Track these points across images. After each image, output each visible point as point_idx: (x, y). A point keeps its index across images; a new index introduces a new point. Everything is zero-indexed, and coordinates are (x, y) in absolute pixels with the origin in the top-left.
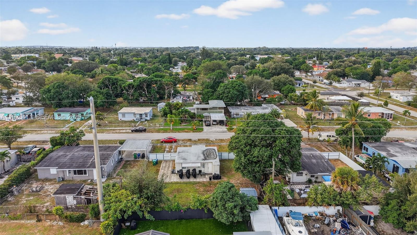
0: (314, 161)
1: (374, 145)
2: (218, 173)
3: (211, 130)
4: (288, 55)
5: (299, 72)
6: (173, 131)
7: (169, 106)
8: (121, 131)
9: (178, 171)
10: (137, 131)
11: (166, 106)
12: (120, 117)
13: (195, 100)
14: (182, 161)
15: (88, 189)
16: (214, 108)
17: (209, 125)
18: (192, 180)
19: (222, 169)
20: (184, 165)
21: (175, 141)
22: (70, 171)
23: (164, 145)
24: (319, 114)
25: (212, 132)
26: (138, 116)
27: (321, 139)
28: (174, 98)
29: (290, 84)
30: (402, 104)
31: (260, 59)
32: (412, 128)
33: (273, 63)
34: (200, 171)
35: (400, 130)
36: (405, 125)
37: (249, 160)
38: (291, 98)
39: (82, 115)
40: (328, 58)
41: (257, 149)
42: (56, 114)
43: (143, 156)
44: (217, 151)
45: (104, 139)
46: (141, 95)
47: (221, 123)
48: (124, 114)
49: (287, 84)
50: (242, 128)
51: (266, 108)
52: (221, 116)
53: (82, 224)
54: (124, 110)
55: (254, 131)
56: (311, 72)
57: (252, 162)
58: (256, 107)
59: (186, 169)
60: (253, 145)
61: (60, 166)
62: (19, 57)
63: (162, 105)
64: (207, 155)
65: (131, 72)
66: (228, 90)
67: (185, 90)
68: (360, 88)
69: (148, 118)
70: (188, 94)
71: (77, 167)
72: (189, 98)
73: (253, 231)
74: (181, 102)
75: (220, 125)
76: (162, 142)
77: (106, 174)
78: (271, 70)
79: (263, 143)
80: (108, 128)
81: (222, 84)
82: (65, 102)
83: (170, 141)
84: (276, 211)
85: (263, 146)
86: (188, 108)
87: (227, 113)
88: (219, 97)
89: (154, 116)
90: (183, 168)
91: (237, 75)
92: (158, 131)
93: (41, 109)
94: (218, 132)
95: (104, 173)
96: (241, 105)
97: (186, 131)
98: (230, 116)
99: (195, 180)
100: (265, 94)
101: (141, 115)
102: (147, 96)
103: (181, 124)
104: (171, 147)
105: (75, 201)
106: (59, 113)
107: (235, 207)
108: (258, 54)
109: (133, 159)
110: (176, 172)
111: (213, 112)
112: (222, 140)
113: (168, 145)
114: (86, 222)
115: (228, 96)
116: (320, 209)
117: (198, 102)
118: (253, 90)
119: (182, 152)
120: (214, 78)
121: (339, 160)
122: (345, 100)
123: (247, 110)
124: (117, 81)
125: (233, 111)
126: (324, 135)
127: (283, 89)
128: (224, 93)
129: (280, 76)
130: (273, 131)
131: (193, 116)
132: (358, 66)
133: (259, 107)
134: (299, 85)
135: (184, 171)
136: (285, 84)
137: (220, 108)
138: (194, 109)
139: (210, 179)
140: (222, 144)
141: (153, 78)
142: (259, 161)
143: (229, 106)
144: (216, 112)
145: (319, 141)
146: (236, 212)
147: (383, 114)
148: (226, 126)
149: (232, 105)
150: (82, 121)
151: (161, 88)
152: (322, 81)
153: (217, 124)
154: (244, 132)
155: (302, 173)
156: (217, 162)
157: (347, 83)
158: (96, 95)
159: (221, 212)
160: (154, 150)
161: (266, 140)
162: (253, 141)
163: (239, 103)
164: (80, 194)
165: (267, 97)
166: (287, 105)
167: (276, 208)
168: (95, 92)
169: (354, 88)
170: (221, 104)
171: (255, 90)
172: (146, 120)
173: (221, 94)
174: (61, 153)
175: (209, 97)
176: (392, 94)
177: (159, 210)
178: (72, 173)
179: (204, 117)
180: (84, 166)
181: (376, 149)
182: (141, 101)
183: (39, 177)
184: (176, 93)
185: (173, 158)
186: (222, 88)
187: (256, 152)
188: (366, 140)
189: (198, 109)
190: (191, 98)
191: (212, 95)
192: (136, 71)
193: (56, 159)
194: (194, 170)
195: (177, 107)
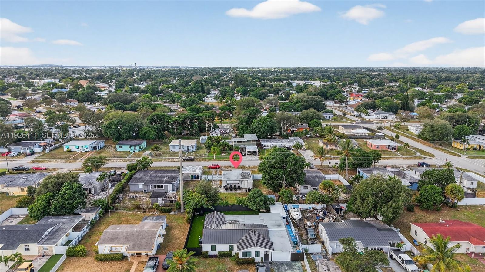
0: (317, 179)
1: (365, 169)
2: (251, 187)
3: (246, 159)
4: (328, 80)
5: (333, 103)
6: (215, 160)
7: (210, 138)
8: (175, 160)
9: (224, 187)
10: (187, 160)
11: (208, 139)
12: (171, 149)
13: (231, 133)
14: (227, 180)
15: (169, 195)
16: (248, 141)
17: (245, 155)
18: (234, 192)
19: (254, 186)
20: (228, 182)
21: (219, 167)
22: (152, 186)
23: (211, 170)
24: (336, 146)
25: (247, 160)
26: (186, 148)
27: (330, 165)
28: (213, 131)
29: (317, 119)
30: (414, 136)
31: (296, 86)
32: (407, 158)
33: (306, 94)
34: (239, 187)
35: (397, 159)
36: (404, 155)
37: (270, 176)
38: (316, 131)
39: (140, 147)
40: (369, 84)
41: (275, 170)
42: (118, 147)
43: (198, 178)
44: (250, 173)
45: (164, 166)
46: (184, 129)
47: (254, 153)
48: (174, 146)
49: (314, 118)
50: (267, 157)
51: (292, 141)
52: (253, 148)
53: (171, 213)
54: (174, 143)
55: (274, 158)
56: (346, 102)
57: (273, 178)
58: (284, 140)
59: (230, 185)
60: (273, 167)
61: (146, 182)
62: (39, 83)
63: (204, 138)
64: (244, 176)
65: (165, 102)
66: (260, 125)
67: (221, 123)
68: (386, 120)
69: (194, 150)
70: (224, 127)
71: (157, 184)
72: (226, 131)
73: (270, 212)
74: (219, 135)
75: (254, 155)
76: (209, 168)
77: (176, 188)
78: (303, 102)
79: (279, 166)
80: (164, 158)
81: (255, 120)
82: (124, 136)
83: (216, 167)
84: (286, 206)
85: (279, 168)
86: (227, 141)
87: (259, 145)
88: (252, 132)
89: (198, 148)
90: (227, 184)
91: (270, 107)
92: (204, 160)
93: (103, 142)
94: (251, 161)
95: (174, 187)
96: (271, 138)
97: (226, 160)
98: (262, 148)
99: (236, 192)
100: (293, 127)
101: (188, 147)
102: (189, 130)
103: (221, 154)
104: (217, 171)
105: (163, 201)
106: (120, 145)
107: (261, 201)
108: (295, 79)
109: (191, 179)
110: (223, 187)
111: (248, 145)
112: (254, 167)
113: (214, 170)
114: (173, 213)
115: (260, 131)
116: (313, 206)
117: (234, 135)
118: (282, 125)
119: (226, 174)
120: (249, 114)
121: (338, 180)
122: (365, 133)
123: (276, 142)
124: (164, 117)
125: (264, 143)
126: (333, 163)
127: (310, 123)
128: (257, 128)
129: (308, 111)
130: (286, 158)
131: (231, 148)
132: (388, 98)
133: (286, 140)
134: (329, 118)
135: (229, 186)
136: (312, 118)
137: (253, 141)
138: (232, 141)
139: (246, 191)
140: (254, 169)
141: (195, 115)
142: (277, 177)
143: (261, 139)
144: (250, 145)
145: (329, 167)
146: (261, 203)
147: (389, 146)
148: (258, 155)
149: (264, 138)
150: (140, 152)
151: (202, 123)
152: (353, 112)
153: (251, 154)
154: (268, 159)
155: (307, 187)
156: (250, 180)
157: (375, 115)
158: (149, 130)
159: (253, 204)
160: (204, 173)
161: (281, 164)
162: (273, 165)
163: (269, 136)
164: (165, 197)
165: (295, 131)
166: (312, 137)
167: (286, 205)
168: (148, 128)
169: (380, 120)
170: (254, 137)
171: (284, 124)
172: (192, 151)
173: (255, 129)
174: (141, 175)
175: (244, 132)
176: (409, 127)
177: (216, 205)
178: (153, 187)
179: (240, 149)
180: (161, 182)
181: (365, 172)
182: (184, 133)
183: (131, 191)
184: (215, 127)
185: (219, 179)
186: (255, 124)
187: (275, 171)
188: (360, 166)
189: (235, 142)
190: (228, 131)
191: (247, 130)
192: (169, 102)
193: (140, 178)
194: (235, 186)
195: (217, 140)
